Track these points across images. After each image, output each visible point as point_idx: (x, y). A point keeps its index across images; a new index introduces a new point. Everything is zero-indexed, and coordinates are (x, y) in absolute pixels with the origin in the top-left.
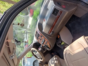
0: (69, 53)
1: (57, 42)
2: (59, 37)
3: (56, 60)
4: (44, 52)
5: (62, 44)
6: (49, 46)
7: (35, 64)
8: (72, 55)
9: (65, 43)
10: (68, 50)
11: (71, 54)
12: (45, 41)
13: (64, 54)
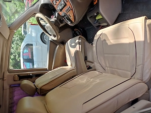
0: (105, 40)
1: (89, 11)
2: (95, 3)
3: (79, 43)
4: (61, 25)
5: (97, 18)
6: (72, 18)
7: (45, 37)
8: (109, 44)
9: (103, 18)
10: (105, 34)
11: (107, 42)
12: (65, 5)
13: (96, 38)
